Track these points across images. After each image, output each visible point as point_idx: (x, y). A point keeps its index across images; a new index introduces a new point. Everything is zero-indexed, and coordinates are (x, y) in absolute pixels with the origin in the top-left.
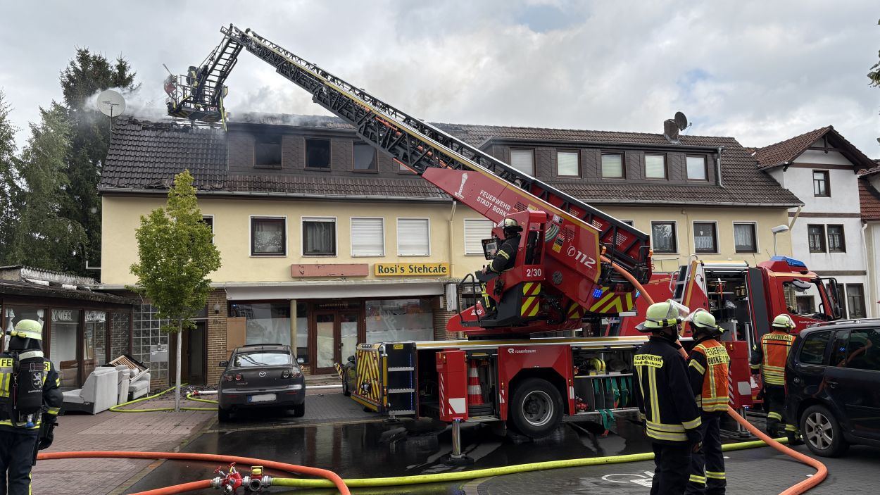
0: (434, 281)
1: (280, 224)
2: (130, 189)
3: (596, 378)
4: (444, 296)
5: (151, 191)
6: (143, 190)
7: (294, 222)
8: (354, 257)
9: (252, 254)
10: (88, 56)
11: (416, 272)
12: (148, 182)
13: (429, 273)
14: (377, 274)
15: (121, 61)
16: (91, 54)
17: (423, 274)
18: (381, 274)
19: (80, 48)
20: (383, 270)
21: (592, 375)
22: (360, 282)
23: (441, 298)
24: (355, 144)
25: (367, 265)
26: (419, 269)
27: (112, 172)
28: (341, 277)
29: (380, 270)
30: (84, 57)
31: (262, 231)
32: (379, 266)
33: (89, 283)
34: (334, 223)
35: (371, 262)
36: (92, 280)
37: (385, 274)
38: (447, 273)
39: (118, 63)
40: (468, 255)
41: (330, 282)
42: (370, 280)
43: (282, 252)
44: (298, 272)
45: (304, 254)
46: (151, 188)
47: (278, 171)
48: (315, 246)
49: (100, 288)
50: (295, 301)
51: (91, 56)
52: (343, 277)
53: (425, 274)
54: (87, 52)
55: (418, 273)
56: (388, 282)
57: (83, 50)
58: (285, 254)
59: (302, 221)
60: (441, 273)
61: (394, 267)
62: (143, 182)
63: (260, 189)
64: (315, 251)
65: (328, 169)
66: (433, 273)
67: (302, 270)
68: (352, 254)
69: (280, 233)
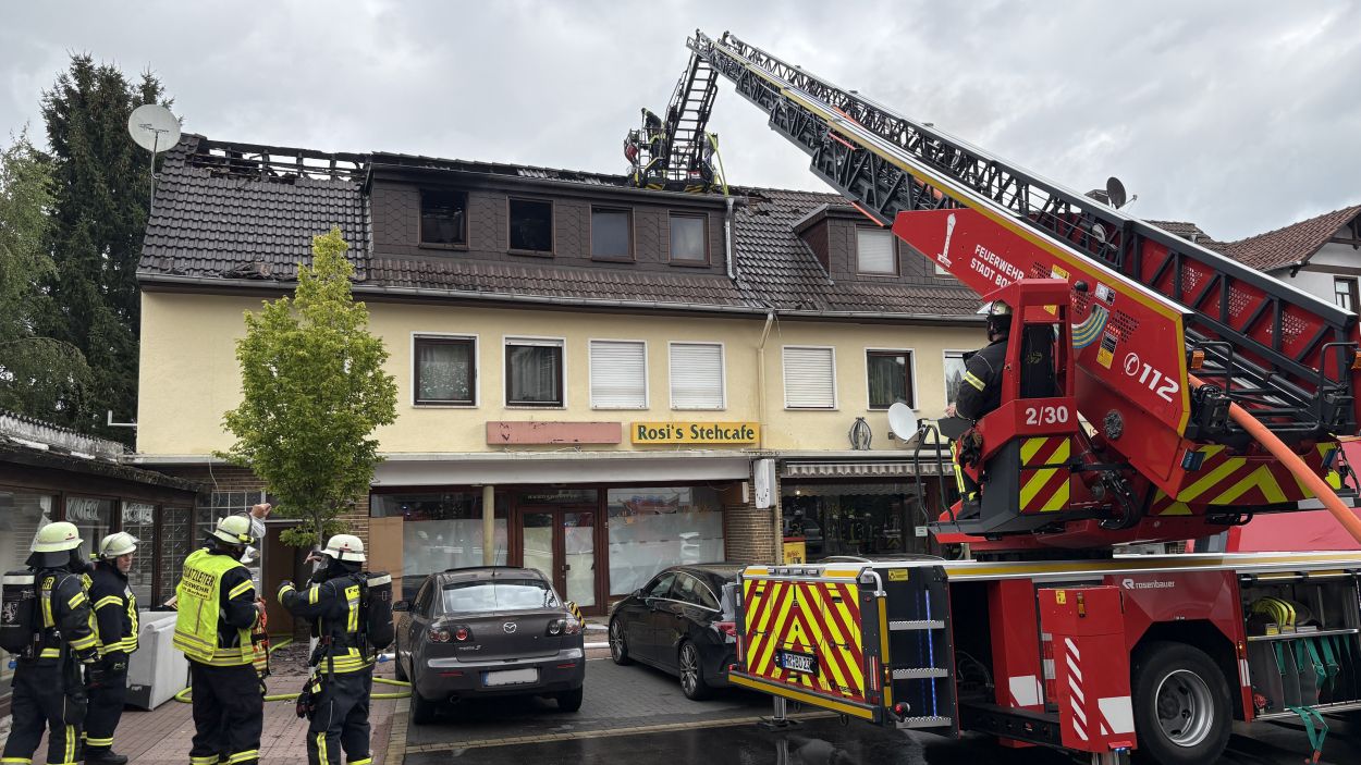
0: (735, 453)
1: (466, 348)
2: (195, 277)
3: (1279, 640)
4: (751, 481)
5: (235, 282)
6: (221, 281)
7: (491, 347)
8: (596, 410)
9: (416, 403)
10: (91, 68)
11: (703, 438)
12: (227, 267)
13: (725, 441)
14: (637, 441)
15: (148, 79)
16: (96, 64)
17: (714, 441)
18: (643, 441)
19: (77, 53)
20: (647, 433)
21: (1272, 633)
22: (608, 454)
23: (745, 486)
24: (595, 210)
25: (620, 424)
26: (707, 433)
27: (160, 247)
28: (573, 445)
29: (641, 434)
30: (83, 70)
31: (432, 360)
32: (640, 427)
33: (115, 452)
34: (559, 350)
35: (626, 420)
36: (121, 446)
37: (649, 441)
38: (756, 440)
39: (144, 82)
40: (791, 409)
41: (556, 455)
42: (626, 450)
43: (469, 398)
44: (500, 437)
45: (508, 404)
46: (236, 276)
47: (461, 255)
48: (524, 390)
49: (137, 461)
50: (492, 489)
51: (96, 67)
52: (577, 446)
53: (719, 441)
54: (88, 60)
55: (706, 441)
56: (656, 454)
57: (82, 57)
58: (473, 403)
59: (504, 343)
60: (746, 440)
61: (666, 428)
62: (218, 266)
63: (432, 284)
64: (524, 399)
65: (548, 254)
66: (732, 441)
67: (506, 433)
68: (591, 406)
69: (464, 366)
